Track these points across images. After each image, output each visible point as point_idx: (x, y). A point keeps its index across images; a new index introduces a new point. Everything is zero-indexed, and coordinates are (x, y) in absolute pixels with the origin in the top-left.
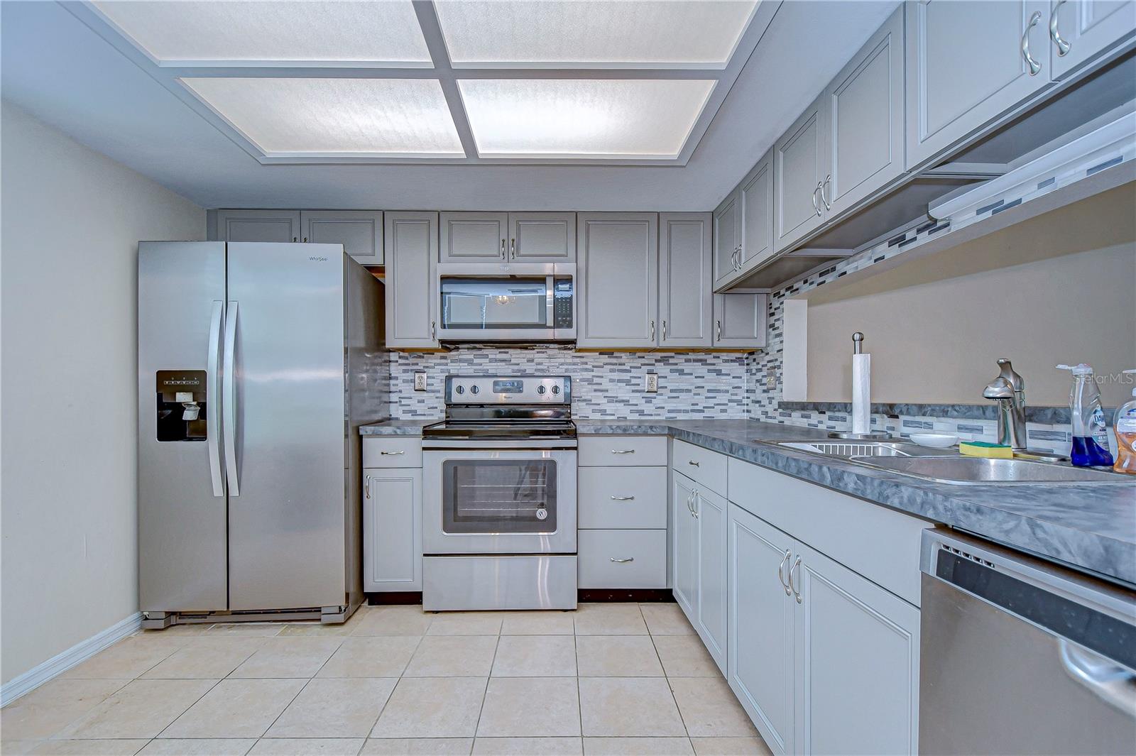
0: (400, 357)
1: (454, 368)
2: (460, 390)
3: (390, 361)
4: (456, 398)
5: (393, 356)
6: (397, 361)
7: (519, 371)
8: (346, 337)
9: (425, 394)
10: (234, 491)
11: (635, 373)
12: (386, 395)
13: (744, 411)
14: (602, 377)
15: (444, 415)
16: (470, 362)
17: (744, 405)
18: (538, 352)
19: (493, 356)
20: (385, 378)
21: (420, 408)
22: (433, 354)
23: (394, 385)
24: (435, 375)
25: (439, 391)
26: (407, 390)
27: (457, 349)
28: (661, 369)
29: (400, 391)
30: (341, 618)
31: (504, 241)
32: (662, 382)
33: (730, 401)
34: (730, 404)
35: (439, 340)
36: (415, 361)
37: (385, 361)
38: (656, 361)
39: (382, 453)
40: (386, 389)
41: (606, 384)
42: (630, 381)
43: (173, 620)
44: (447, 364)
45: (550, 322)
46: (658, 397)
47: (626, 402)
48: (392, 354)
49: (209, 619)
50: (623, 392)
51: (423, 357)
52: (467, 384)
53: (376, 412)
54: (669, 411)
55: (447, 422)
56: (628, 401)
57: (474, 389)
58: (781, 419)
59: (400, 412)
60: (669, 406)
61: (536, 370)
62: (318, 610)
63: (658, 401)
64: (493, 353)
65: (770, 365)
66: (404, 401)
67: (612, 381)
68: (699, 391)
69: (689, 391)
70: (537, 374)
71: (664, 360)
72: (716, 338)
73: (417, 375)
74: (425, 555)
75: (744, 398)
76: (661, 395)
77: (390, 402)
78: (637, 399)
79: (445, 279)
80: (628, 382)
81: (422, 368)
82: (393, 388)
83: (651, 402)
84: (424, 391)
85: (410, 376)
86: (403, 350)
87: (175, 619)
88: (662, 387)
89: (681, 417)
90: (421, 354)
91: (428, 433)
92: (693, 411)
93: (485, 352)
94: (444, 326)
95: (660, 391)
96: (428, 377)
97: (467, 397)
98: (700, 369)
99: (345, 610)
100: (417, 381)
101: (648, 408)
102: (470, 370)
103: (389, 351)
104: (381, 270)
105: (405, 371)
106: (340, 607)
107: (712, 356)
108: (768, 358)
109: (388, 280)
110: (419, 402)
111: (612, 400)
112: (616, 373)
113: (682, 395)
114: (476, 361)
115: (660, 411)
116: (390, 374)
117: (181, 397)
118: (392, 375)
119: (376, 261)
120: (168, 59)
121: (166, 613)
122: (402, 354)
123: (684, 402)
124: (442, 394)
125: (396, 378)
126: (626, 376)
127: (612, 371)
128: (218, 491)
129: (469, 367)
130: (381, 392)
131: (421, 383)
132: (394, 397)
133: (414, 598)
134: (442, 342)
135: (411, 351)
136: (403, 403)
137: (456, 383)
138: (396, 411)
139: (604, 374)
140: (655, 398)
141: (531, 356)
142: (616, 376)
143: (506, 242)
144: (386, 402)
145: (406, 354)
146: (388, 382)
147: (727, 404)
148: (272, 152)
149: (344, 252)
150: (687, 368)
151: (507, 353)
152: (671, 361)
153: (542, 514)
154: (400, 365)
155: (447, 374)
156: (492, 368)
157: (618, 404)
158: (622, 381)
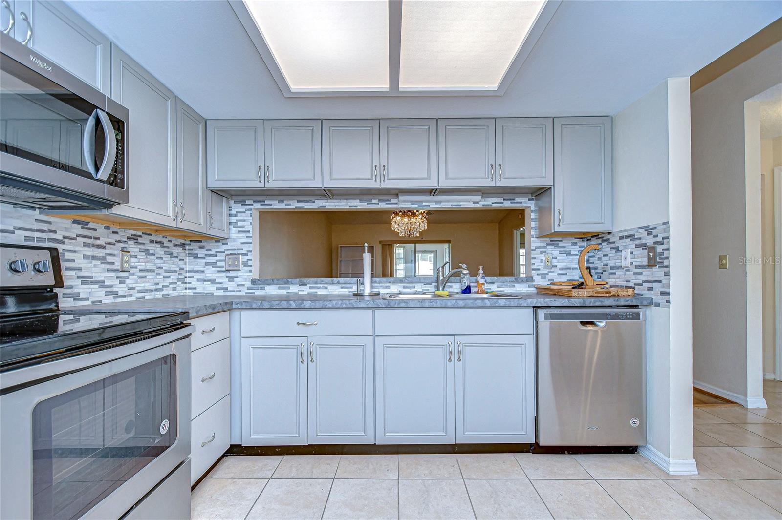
11: (109, 249)
13: (186, 288)
14: (75, 252)
17: (186, 283)
28: (133, 248)
32: (133, 262)
33: (178, 280)
34: (178, 283)
38: (128, 238)
41: (80, 262)
42: (104, 258)
46: (131, 277)
47: (101, 283)
50: (97, 271)
54: (139, 291)
56: (103, 282)
60: (139, 286)
63: (130, 281)
67: (86, 257)
68: (160, 271)
69: (153, 271)
71: (135, 239)
75: (186, 277)
76: (133, 274)
78: (111, 279)
80: (103, 260)
83: (123, 282)
88: (133, 267)
89: (148, 296)
92: (156, 290)
95: (132, 271)
98: (161, 252)
101: (121, 289)
107: (167, 240)
111: (86, 281)
112: (91, 249)
113: (149, 276)
115: (132, 292)
123: (150, 281)
126: (100, 253)
127: (86, 245)
139: (77, 249)
140: (128, 278)
142: (89, 251)
147: (176, 283)
150: (152, 248)
152: (140, 240)
157: (92, 286)
158: (94, 258)
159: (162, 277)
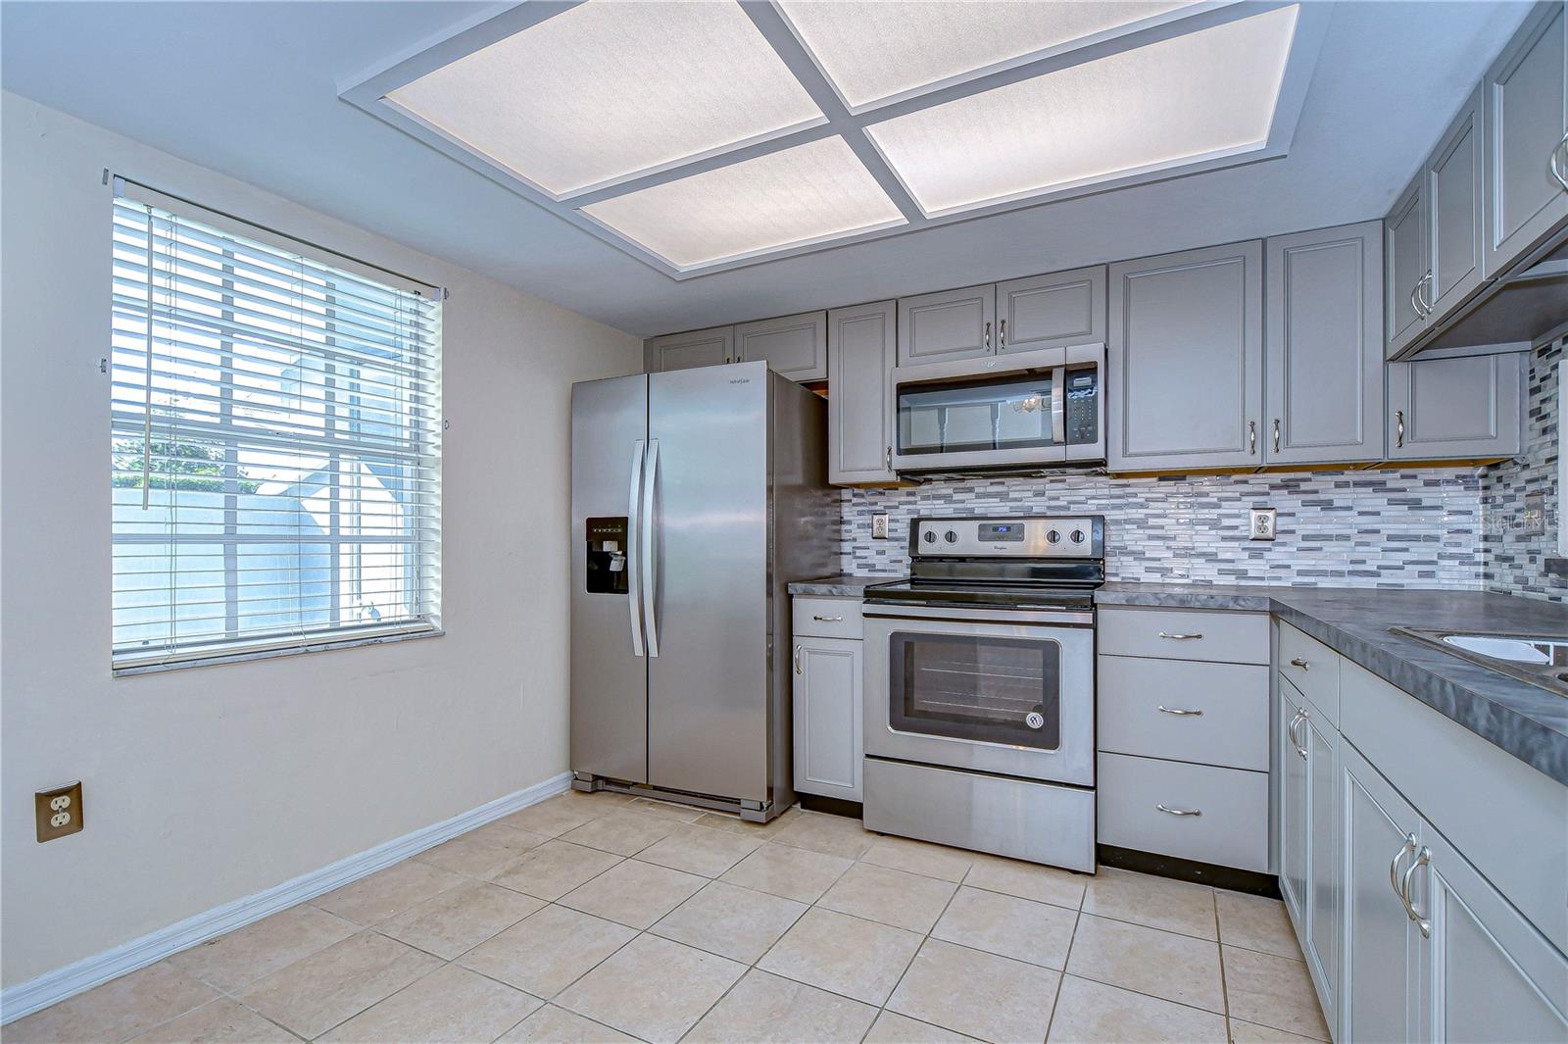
0: (854, 495)
1: (924, 508)
2: (930, 537)
3: (841, 501)
4: (925, 548)
5: (846, 494)
6: (851, 501)
7: (1021, 509)
8: (770, 473)
9: (886, 543)
10: (653, 653)
11: (1227, 508)
12: (836, 544)
13: (1477, 576)
14: (1166, 516)
15: (909, 571)
16: (948, 499)
17: (1478, 563)
18: (1052, 481)
19: (982, 490)
20: (834, 523)
21: (880, 562)
22: (897, 489)
23: (846, 531)
24: (899, 517)
25: (903, 539)
26: (863, 537)
27: (930, 481)
28: (1285, 501)
29: (855, 540)
30: (762, 817)
31: (988, 325)
32: (1284, 523)
33: (1443, 556)
34: (1442, 562)
35: (897, 471)
36: (874, 499)
37: (836, 501)
38: (1273, 487)
39: (815, 618)
40: (836, 536)
41: (1171, 528)
42: (1218, 522)
43: (601, 784)
44: (915, 503)
45: (1059, 435)
46: (1278, 549)
47: (1211, 558)
48: (843, 491)
49: (633, 790)
50: (1206, 540)
51: (884, 494)
52: (940, 529)
53: (824, 565)
54: (1300, 573)
55: (912, 582)
56: (1216, 554)
57: (950, 537)
58: (1555, 592)
59: (854, 566)
60: (1300, 564)
61: (1049, 508)
62: (738, 802)
63: (1277, 555)
64: (981, 485)
65: (1531, 488)
66: (859, 553)
67: (1182, 522)
68: (1368, 537)
69: (1347, 538)
70: (1049, 514)
71: (1290, 487)
72: (1394, 441)
73: (876, 517)
74: (868, 756)
75: (1477, 551)
76: (1284, 544)
77: (841, 553)
78: (1228, 551)
79: (904, 389)
80: (1214, 525)
81: (882, 508)
82: (845, 536)
83: (1261, 557)
84: (885, 538)
85: (866, 519)
86: (858, 486)
87: (600, 785)
88: (1283, 532)
89: (1328, 583)
90: (881, 490)
91: (872, 594)
92: (1351, 573)
93: (969, 484)
94: (900, 452)
95: (1280, 538)
96: (890, 521)
97: (940, 547)
98: (1370, 499)
99: (768, 807)
100: (876, 526)
101: (1254, 567)
102: (948, 510)
103: (839, 487)
104: (824, 385)
105: (861, 513)
106: (761, 804)
107: (1398, 475)
108: (1527, 475)
109: (833, 397)
110: (878, 553)
111: (1188, 553)
112: (1191, 510)
113: (1329, 546)
114: (956, 497)
115: (1280, 572)
116: (842, 518)
117: (608, 546)
118: (845, 518)
119: (818, 375)
120: (562, 191)
121: (593, 775)
122: (856, 491)
123: (1335, 556)
124: (906, 544)
125: (849, 522)
126: (1212, 514)
127: (1183, 506)
128: (639, 651)
129: (945, 506)
130: (831, 540)
131: (881, 528)
132: (846, 547)
133: (851, 810)
134: (900, 473)
135: (868, 486)
136: (857, 554)
137: (924, 528)
138: (849, 565)
139: (1168, 512)
140: (1270, 550)
141: (1041, 487)
142: (1190, 514)
143: (992, 327)
144: (836, 554)
145: (862, 491)
146: (837, 527)
147: (1431, 563)
148: (685, 265)
149: (768, 370)
150: (1340, 498)
151: (1003, 483)
152: (1304, 486)
153: (1035, 720)
154: (854, 505)
155: (916, 516)
156: (980, 507)
157: (1194, 561)
158: (1203, 522)
159: (1379, 550)
